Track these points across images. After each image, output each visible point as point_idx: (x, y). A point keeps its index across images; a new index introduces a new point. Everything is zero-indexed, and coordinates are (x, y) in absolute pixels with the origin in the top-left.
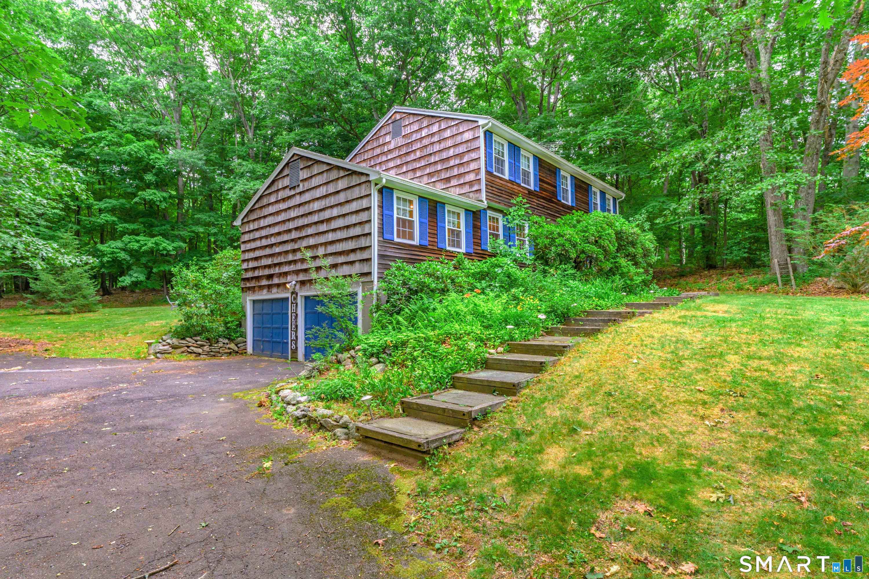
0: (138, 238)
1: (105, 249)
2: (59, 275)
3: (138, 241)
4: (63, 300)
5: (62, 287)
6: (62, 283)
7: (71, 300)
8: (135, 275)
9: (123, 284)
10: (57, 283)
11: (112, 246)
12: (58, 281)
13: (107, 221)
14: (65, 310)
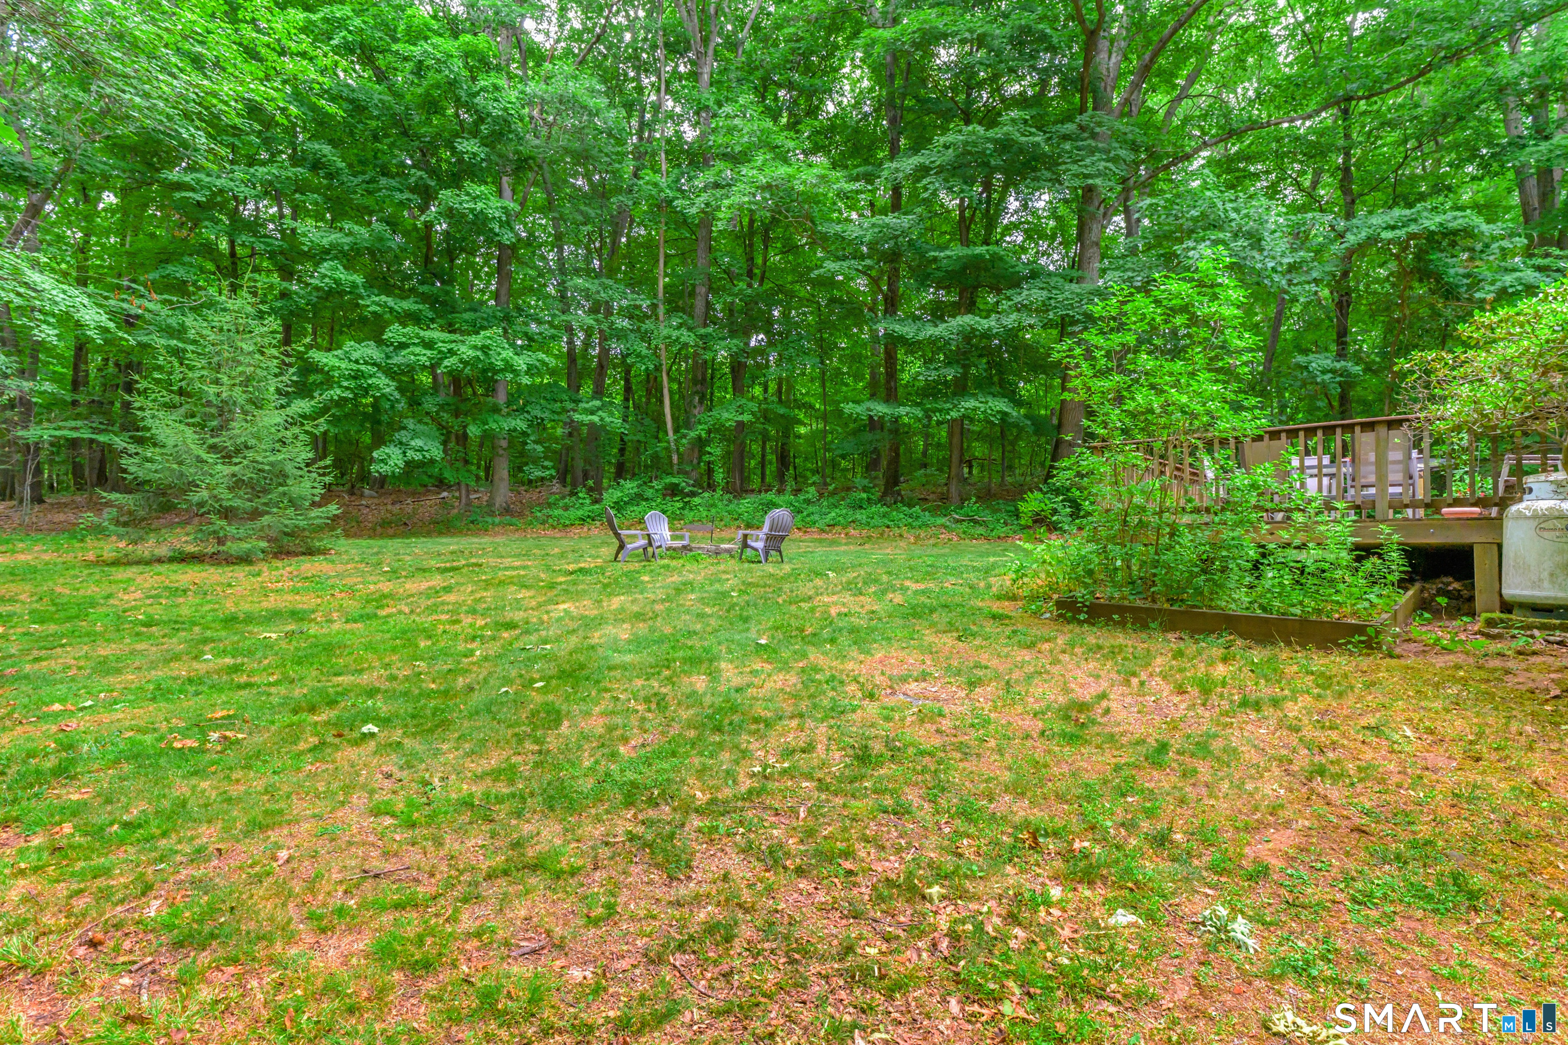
0: (427, 334)
1: (336, 362)
2: (215, 432)
3: (429, 345)
4: (228, 514)
5: (227, 470)
6: (227, 457)
7: (255, 514)
8: (417, 443)
9: (384, 469)
10: (210, 458)
11: (355, 355)
12: (213, 448)
13: (336, 281)
14: (232, 547)
